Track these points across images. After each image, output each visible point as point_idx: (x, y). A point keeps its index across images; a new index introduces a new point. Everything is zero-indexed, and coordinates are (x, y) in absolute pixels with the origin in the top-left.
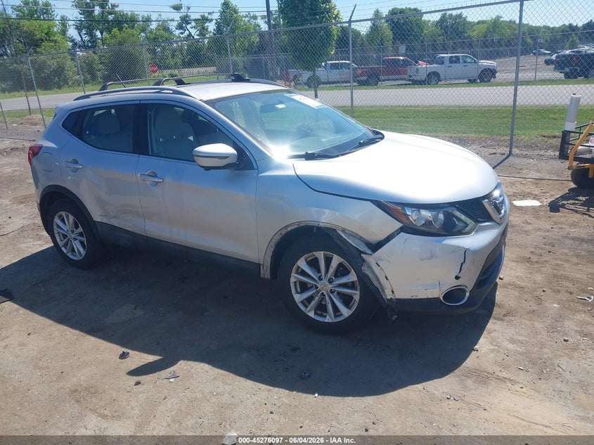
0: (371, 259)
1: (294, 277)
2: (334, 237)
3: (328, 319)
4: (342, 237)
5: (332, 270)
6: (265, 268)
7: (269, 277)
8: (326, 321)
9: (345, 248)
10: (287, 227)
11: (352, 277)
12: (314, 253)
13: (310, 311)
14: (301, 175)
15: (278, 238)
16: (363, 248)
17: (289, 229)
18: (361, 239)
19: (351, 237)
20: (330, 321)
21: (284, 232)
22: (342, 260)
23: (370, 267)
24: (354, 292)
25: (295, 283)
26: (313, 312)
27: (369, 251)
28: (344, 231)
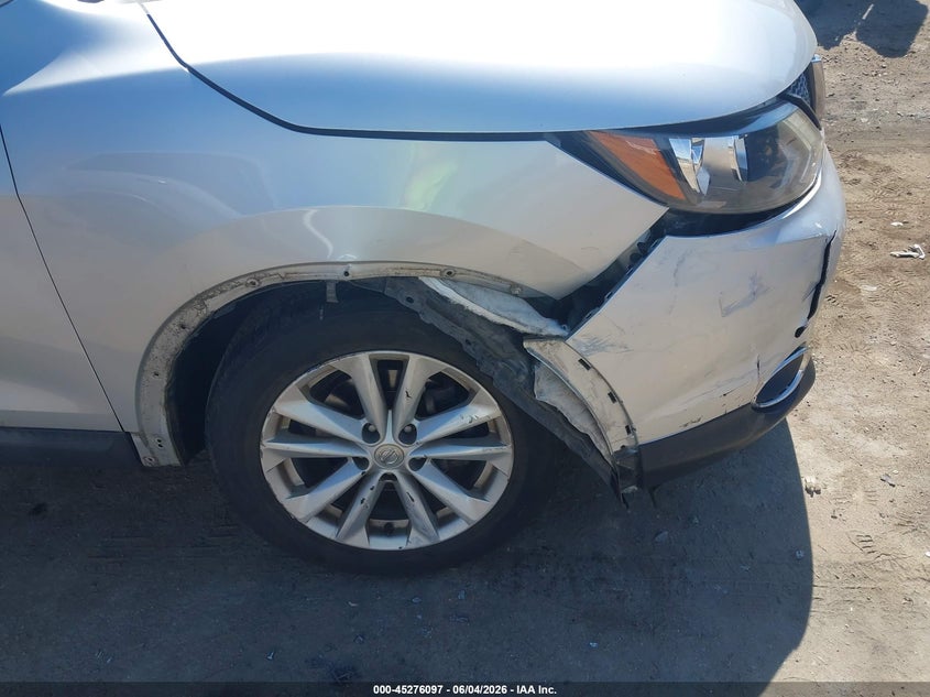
0: (561, 354)
1: (273, 452)
2: (416, 306)
3: (416, 540)
4: (445, 299)
5: (406, 403)
6: (153, 441)
7: (174, 460)
8: (412, 546)
9: (461, 335)
10: (201, 298)
11: (481, 410)
12: (331, 363)
13: (353, 531)
14: (202, 66)
15: (175, 341)
16: (528, 321)
17: (215, 304)
18: (512, 289)
19: (479, 293)
20: (424, 542)
21: (194, 318)
22: (441, 366)
23: (557, 379)
24: (493, 450)
25: (281, 468)
26: (363, 532)
27: (552, 328)
28: (448, 275)
